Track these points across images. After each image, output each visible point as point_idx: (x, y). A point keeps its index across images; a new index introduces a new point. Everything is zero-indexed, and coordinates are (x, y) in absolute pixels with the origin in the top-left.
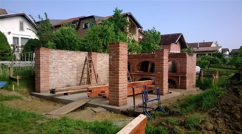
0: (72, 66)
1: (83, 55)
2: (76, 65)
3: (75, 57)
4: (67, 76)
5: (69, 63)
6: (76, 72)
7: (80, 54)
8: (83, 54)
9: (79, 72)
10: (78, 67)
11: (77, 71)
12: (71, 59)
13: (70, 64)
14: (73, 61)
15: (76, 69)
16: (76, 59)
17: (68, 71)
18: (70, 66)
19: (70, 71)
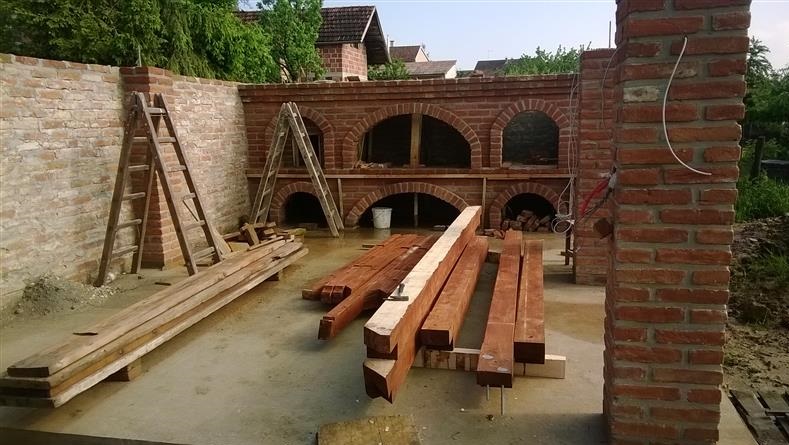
0: (44, 157)
1: (95, 88)
2: (66, 152)
3: (52, 96)
4: (22, 229)
5: (27, 138)
6: (69, 193)
7: (77, 78)
8: (98, 78)
9: (87, 190)
10: (75, 163)
11: (76, 184)
12: (34, 115)
13: (33, 145)
14: (48, 125)
15: (68, 172)
16: (61, 114)
17: (22, 191)
18: (31, 161)
19: (39, 192)
